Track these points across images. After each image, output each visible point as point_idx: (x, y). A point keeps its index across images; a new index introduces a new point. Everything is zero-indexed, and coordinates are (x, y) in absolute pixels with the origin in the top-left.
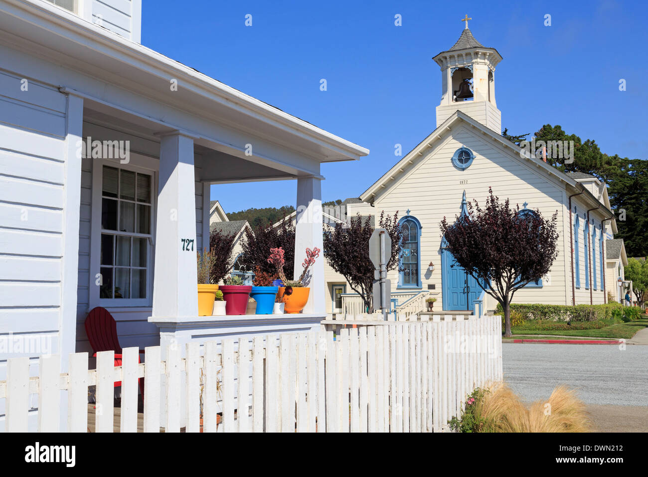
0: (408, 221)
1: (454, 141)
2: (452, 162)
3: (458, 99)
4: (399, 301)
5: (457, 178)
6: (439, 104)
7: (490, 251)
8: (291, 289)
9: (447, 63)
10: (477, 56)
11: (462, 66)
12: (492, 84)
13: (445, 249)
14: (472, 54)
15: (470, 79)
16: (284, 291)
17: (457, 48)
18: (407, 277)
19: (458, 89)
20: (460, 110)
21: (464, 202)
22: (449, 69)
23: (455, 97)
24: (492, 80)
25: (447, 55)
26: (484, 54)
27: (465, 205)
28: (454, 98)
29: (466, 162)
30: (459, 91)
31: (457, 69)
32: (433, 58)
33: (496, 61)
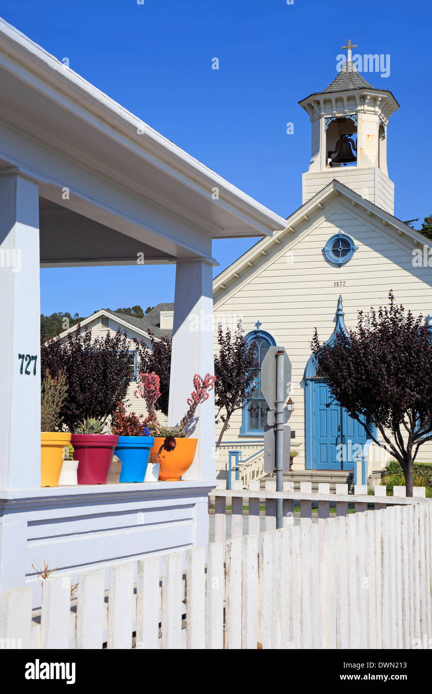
0: (257, 338)
1: (328, 224)
2: (324, 255)
3: (333, 163)
4: (243, 454)
5: (329, 277)
6: (307, 170)
7: (387, 385)
8: (174, 441)
9: (320, 109)
10: (364, 101)
11: (342, 115)
12: (384, 143)
13: (311, 380)
14: (357, 98)
15: (351, 135)
16: (163, 443)
17: (334, 89)
18: (254, 419)
19: (333, 149)
20: (336, 179)
21: (340, 312)
22: (323, 119)
23: (330, 160)
24: (384, 137)
25: (321, 98)
26: (375, 99)
27: (340, 318)
28: (329, 162)
29: (343, 255)
30: (335, 152)
31: (334, 119)
32: (299, 102)
33: (390, 109)
